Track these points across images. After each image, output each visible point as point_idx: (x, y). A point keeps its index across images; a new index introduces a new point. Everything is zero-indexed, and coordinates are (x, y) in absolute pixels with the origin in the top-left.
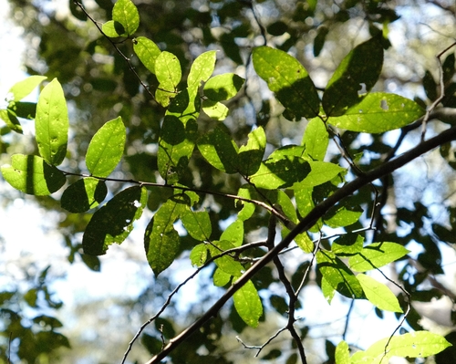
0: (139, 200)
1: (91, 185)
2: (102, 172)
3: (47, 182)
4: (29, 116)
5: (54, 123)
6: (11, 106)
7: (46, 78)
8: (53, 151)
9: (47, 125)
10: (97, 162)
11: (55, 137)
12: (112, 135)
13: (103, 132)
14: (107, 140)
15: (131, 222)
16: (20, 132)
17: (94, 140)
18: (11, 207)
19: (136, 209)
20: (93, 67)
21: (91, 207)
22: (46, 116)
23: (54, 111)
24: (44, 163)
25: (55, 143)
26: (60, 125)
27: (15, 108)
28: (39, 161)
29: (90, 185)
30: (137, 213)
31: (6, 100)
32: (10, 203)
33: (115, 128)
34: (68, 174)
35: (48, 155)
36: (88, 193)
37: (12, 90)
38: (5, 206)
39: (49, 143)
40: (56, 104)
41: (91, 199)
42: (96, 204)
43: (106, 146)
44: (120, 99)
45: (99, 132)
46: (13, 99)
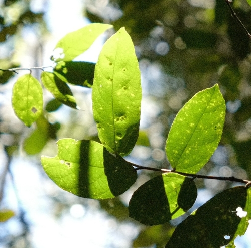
0: (244, 207)
1: (173, 185)
2: (189, 166)
3: (109, 180)
4: (86, 82)
5: (120, 93)
6: (59, 67)
7: (111, 26)
8: (119, 134)
9: (110, 96)
10: (183, 150)
11: (121, 114)
12: (204, 110)
13: (193, 106)
14: (198, 119)
15: (232, 239)
16: (73, 105)
17: (179, 119)
18: (66, 218)
19: (238, 220)
20: (187, 13)
21: (174, 217)
22: (109, 82)
23: (120, 75)
24: (106, 151)
25: (122, 123)
26: (129, 97)
27: (65, 71)
28: (97, 149)
29: (172, 183)
30: (240, 226)
31: (52, 58)
32: (64, 211)
33: (209, 101)
34: (140, 168)
35: (111, 140)
36: (169, 196)
37: (61, 45)
38: (58, 216)
39: (113, 123)
40: (124, 65)
41: (173, 205)
42: (181, 212)
43: (196, 127)
44: (224, 60)
45: (186, 107)
46: (62, 57)
